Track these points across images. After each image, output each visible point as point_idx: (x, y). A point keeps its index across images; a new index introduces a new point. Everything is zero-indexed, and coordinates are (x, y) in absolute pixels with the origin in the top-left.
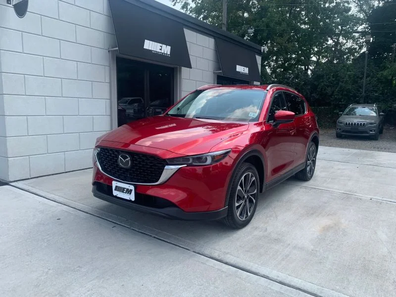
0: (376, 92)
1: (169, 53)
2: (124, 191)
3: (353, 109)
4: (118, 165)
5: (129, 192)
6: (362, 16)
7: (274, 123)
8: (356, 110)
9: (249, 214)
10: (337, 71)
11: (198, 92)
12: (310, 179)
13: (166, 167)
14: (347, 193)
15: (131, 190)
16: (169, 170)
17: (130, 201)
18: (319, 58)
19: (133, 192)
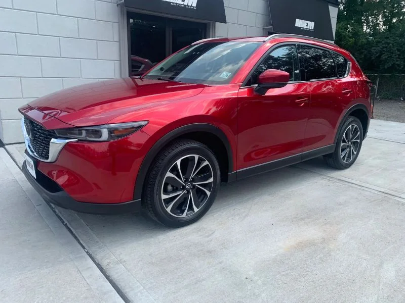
1: (194, 5)
2: (30, 165)
5: (32, 167)
7: (258, 88)
9: (196, 210)
13: (52, 140)
16: (56, 145)
19: (34, 169)
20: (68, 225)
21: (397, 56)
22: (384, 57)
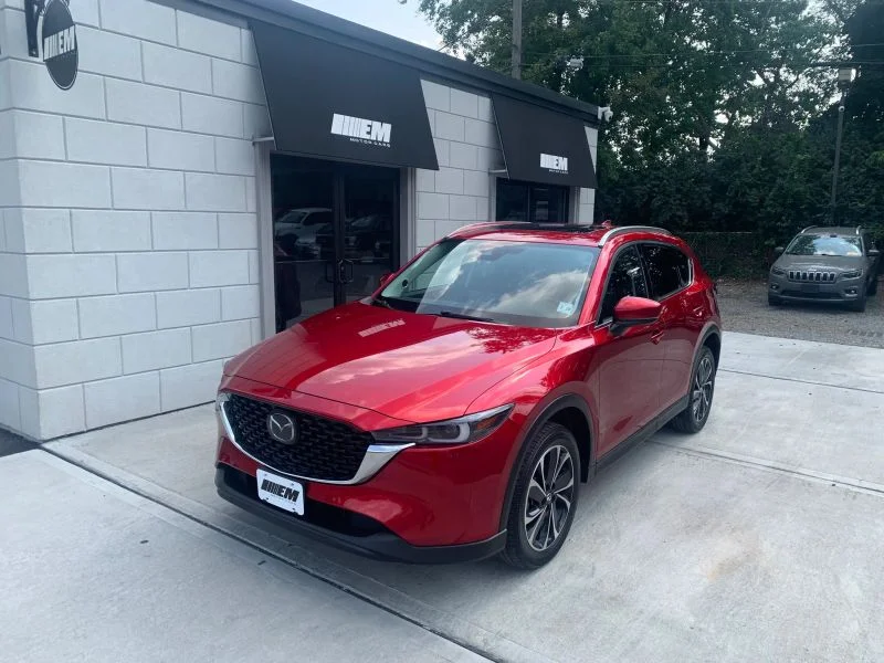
0: (862, 199)
1: (387, 140)
2: (283, 492)
3: (808, 240)
4: (267, 435)
5: (292, 495)
6: (832, 19)
7: (614, 326)
8: (814, 242)
9: (556, 535)
10: (773, 151)
11: (448, 244)
12: (699, 429)
13: (371, 449)
14: (782, 467)
15: (296, 493)
16: (377, 456)
17: (295, 515)
18: (734, 116)
19: (301, 497)
20: (352, 589)
21: (678, 202)
22: (656, 203)
